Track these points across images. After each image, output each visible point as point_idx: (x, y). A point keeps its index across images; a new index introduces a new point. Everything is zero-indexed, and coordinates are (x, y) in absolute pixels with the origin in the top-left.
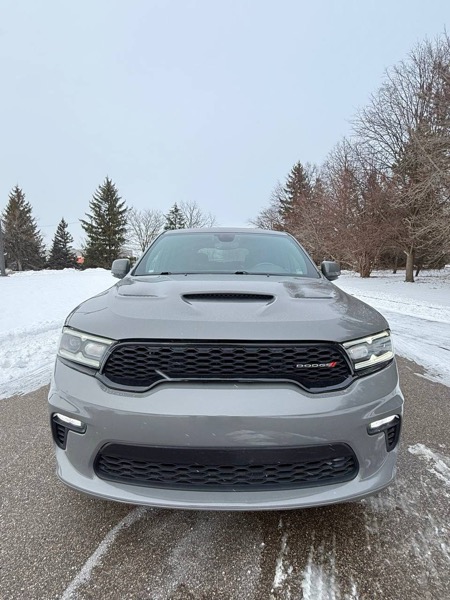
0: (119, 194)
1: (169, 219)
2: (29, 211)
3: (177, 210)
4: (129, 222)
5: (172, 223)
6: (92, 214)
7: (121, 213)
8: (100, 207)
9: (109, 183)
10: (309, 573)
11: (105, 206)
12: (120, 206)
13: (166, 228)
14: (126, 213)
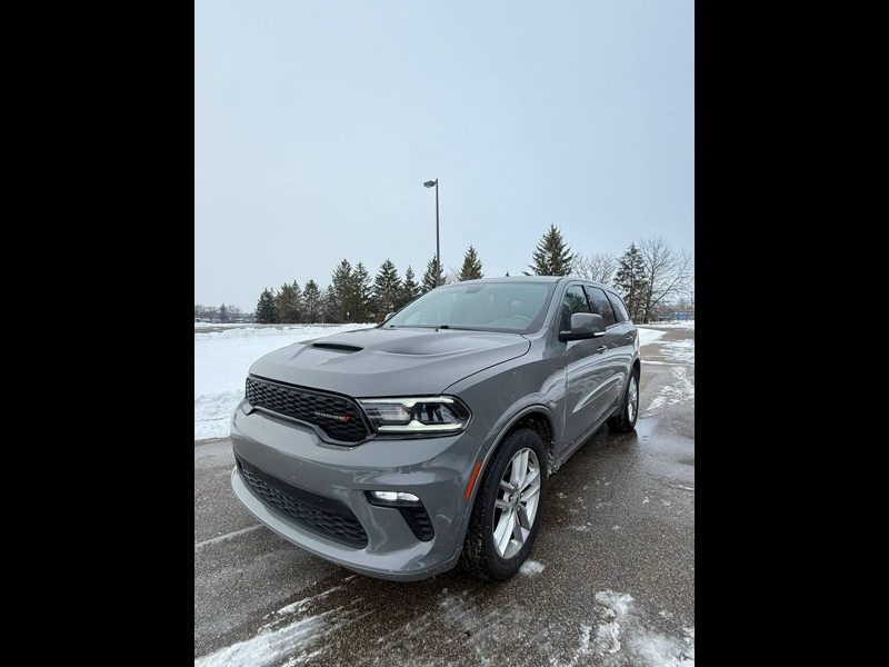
0: (563, 242)
1: (623, 263)
2: (480, 268)
3: (634, 251)
4: (573, 271)
5: (627, 267)
6: (535, 265)
7: (565, 261)
8: (543, 258)
9: (554, 231)
10: (307, 620)
11: (548, 256)
12: (565, 254)
13: (619, 274)
14: (571, 262)
